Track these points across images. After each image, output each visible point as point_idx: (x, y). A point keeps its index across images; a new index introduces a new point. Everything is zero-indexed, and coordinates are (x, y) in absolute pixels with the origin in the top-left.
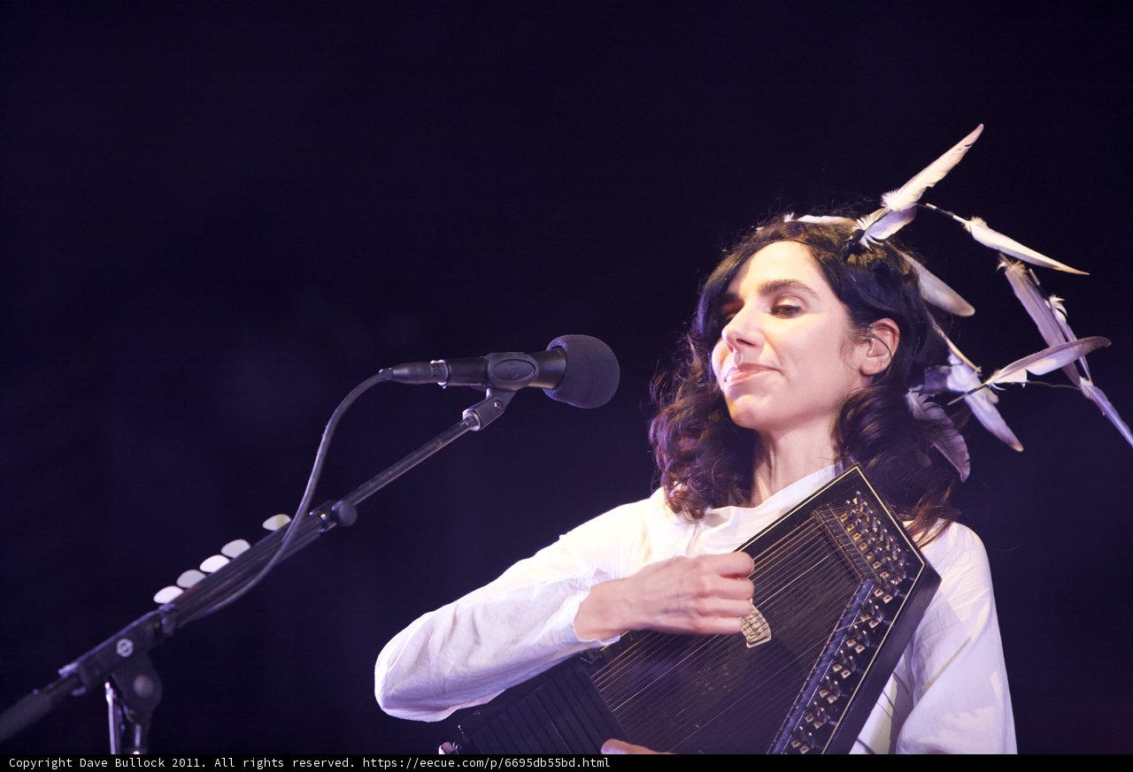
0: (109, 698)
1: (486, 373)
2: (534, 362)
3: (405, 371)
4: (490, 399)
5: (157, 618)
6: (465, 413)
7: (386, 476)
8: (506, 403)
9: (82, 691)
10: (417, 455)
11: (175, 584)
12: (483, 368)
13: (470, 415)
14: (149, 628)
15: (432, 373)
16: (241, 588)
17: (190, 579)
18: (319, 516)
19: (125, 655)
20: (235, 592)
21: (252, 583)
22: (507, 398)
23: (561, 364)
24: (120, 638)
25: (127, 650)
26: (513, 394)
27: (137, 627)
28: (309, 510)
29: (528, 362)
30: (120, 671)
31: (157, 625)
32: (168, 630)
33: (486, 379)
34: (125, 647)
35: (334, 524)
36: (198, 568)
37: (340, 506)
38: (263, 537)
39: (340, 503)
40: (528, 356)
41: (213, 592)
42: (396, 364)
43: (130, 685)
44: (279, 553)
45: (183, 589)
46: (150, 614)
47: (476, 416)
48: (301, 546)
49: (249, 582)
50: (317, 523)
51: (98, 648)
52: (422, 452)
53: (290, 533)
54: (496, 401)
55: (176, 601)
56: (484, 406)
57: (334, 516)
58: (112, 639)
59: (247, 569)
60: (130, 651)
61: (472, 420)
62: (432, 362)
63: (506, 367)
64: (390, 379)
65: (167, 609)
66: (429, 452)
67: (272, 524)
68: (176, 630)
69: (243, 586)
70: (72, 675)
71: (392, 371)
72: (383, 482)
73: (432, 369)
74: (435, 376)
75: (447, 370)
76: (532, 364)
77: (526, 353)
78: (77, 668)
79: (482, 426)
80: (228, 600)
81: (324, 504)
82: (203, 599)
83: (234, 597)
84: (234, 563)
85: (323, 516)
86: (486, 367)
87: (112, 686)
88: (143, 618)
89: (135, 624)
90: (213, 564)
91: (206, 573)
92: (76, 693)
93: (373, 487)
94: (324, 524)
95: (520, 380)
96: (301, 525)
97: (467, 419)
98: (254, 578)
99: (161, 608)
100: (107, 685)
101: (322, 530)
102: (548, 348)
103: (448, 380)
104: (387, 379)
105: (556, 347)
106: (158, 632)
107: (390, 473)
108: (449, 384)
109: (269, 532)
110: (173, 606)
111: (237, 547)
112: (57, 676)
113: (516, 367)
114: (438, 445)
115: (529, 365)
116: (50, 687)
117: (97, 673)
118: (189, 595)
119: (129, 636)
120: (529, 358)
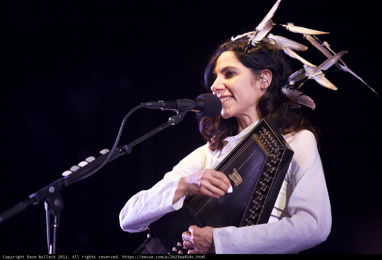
1: (177, 106)
2: (193, 102)
3: (150, 104)
4: (178, 114)
5: (63, 180)
6: (169, 119)
7: (142, 138)
8: (184, 116)
9: (37, 203)
10: (153, 132)
11: (69, 170)
12: (176, 104)
13: (171, 119)
14: (60, 184)
15: (159, 105)
17: (74, 168)
18: (119, 150)
19: (52, 192)
21: (95, 171)
22: (184, 114)
23: (202, 103)
24: (50, 186)
25: (52, 190)
26: (186, 113)
28: (116, 148)
29: (192, 102)
30: (51, 197)
31: (63, 183)
32: (67, 184)
33: (176, 108)
34: (52, 189)
35: (124, 153)
36: (77, 165)
37: (126, 147)
38: (100, 156)
39: (126, 146)
41: (82, 173)
42: (147, 102)
43: (53, 202)
44: (105, 162)
45: (72, 172)
46: (61, 179)
47: (173, 120)
48: (113, 160)
50: (118, 152)
51: (43, 189)
52: (155, 131)
53: (110, 155)
54: (181, 115)
55: (70, 175)
56: (176, 116)
57: (124, 150)
58: (47, 187)
59: (94, 166)
60: (53, 191)
61: (172, 121)
62: (159, 101)
63: (184, 104)
64: (145, 107)
65: (66, 178)
66: (157, 131)
67: (103, 152)
68: (69, 185)
69: (93, 171)
70: (33, 198)
71: (145, 104)
72: (141, 140)
73: (159, 104)
74: (160, 106)
75: (164, 104)
76: (193, 103)
77: (191, 99)
78: (36, 195)
79: (175, 123)
80: (87, 176)
81: (121, 146)
82: (79, 175)
83: (89, 175)
84: (89, 164)
85: (120, 150)
86: (177, 103)
87: (47, 203)
88: (58, 180)
89: (55, 182)
90: (82, 164)
91: (80, 167)
92: (34, 204)
93: (137, 141)
94: (121, 153)
95: (188, 109)
96: (113, 153)
97: (170, 120)
98: (95, 170)
99: (64, 178)
100: (45, 204)
101: (120, 155)
102: (197, 99)
103: (164, 108)
104: (144, 107)
105: (200, 98)
106: (63, 185)
107: (144, 137)
108: (164, 109)
109: (102, 154)
110: (68, 177)
111: (91, 159)
112: (29, 198)
113: (187, 104)
114: (161, 129)
115: (192, 103)
116: (26, 201)
117: (42, 197)
118: (74, 173)
119: (53, 186)
120: (192, 101)
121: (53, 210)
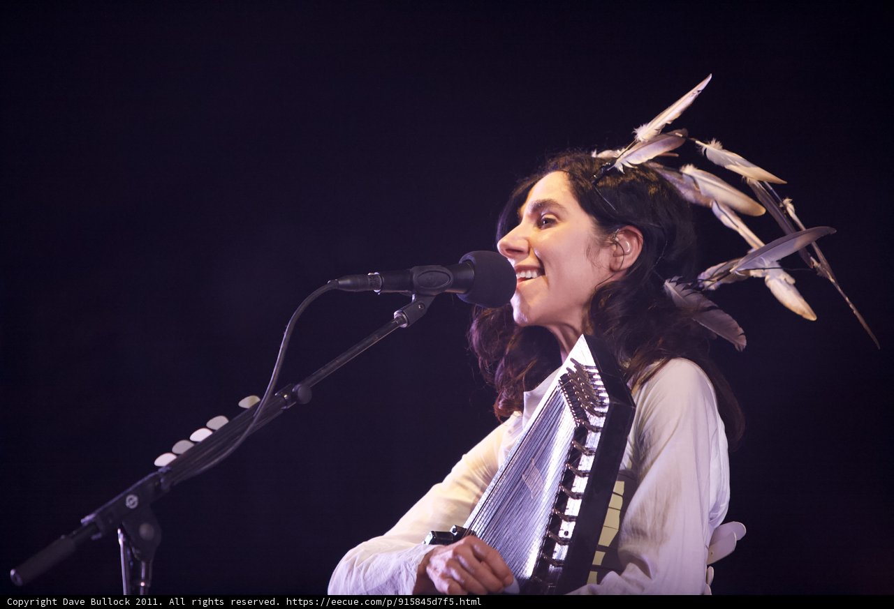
0: (121, 541)
1: (412, 283)
2: (449, 273)
3: (348, 282)
4: (415, 302)
5: (157, 478)
6: (395, 313)
7: (334, 364)
8: (428, 304)
9: (99, 535)
10: (358, 348)
11: (170, 451)
12: (409, 278)
13: (399, 315)
14: (150, 486)
15: (369, 282)
16: (222, 454)
17: (182, 447)
18: (282, 396)
19: (132, 507)
20: (217, 457)
21: (230, 450)
22: (428, 302)
23: (471, 274)
24: (128, 494)
25: (133, 504)
26: (433, 298)
27: (141, 485)
28: (275, 391)
29: (445, 273)
30: (130, 520)
31: (157, 483)
32: (166, 488)
33: (411, 287)
34: (132, 501)
35: (295, 403)
36: (188, 438)
37: (298, 388)
38: (239, 414)
39: (298, 386)
40: (444, 268)
41: (200, 457)
42: (341, 276)
43: (137, 531)
44: (251, 426)
45: (177, 455)
46: (151, 475)
47: (404, 316)
48: (269, 421)
49: (228, 449)
50: (280, 402)
51: (111, 502)
52: (363, 345)
53: (259, 410)
54: (420, 304)
55: (171, 464)
56: (410, 308)
57: (294, 397)
58: (121, 495)
59: (227, 439)
60: (136, 504)
61: (400, 319)
62: (369, 274)
63: (428, 277)
64: (337, 288)
65: (164, 471)
66: (368, 345)
67: (246, 403)
68: (171, 488)
69: (224, 452)
70: (91, 523)
71: (337, 282)
72: (332, 369)
73: (369, 279)
74: (371, 285)
75: (381, 281)
76: (449, 276)
77: (443, 265)
78: (94, 518)
79: (409, 324)
80: (212, 463)
81: (286, 387)
82: (192, 463)
83: (217, 460)
84: (216, 434)
85: (285, 396)
86: (412, 277)
87: (122, 532)
88: (146, 479)
89: (139, 483)
90: (200, 435)
91: (195, 442)
92: (94, 537)
93: (323, 372)
94: (286, 402)
95: (438, 287)
96: (268, 404)
97: (397, 318)
98: (231, 447)
99: (160, 470)
100: (119, 531)
101: (285, 407)
102: (460, 262)
103: (382, 288)
104: (334, 288)
105: (467, 260)
106: (158, 489)
107: (337, 361)
108: (383, 291)
109: (244, 409)
110: (169, 468)
111: (219, 422)
112: (80, 524)
113: (435, 277)
114: (375, 339)
115: (445, 275)
116: (74, 533)
117: (111, 521)
118: (181, 460)
119: (135, 493)
120: (445, 270)
121: (136, 548)
